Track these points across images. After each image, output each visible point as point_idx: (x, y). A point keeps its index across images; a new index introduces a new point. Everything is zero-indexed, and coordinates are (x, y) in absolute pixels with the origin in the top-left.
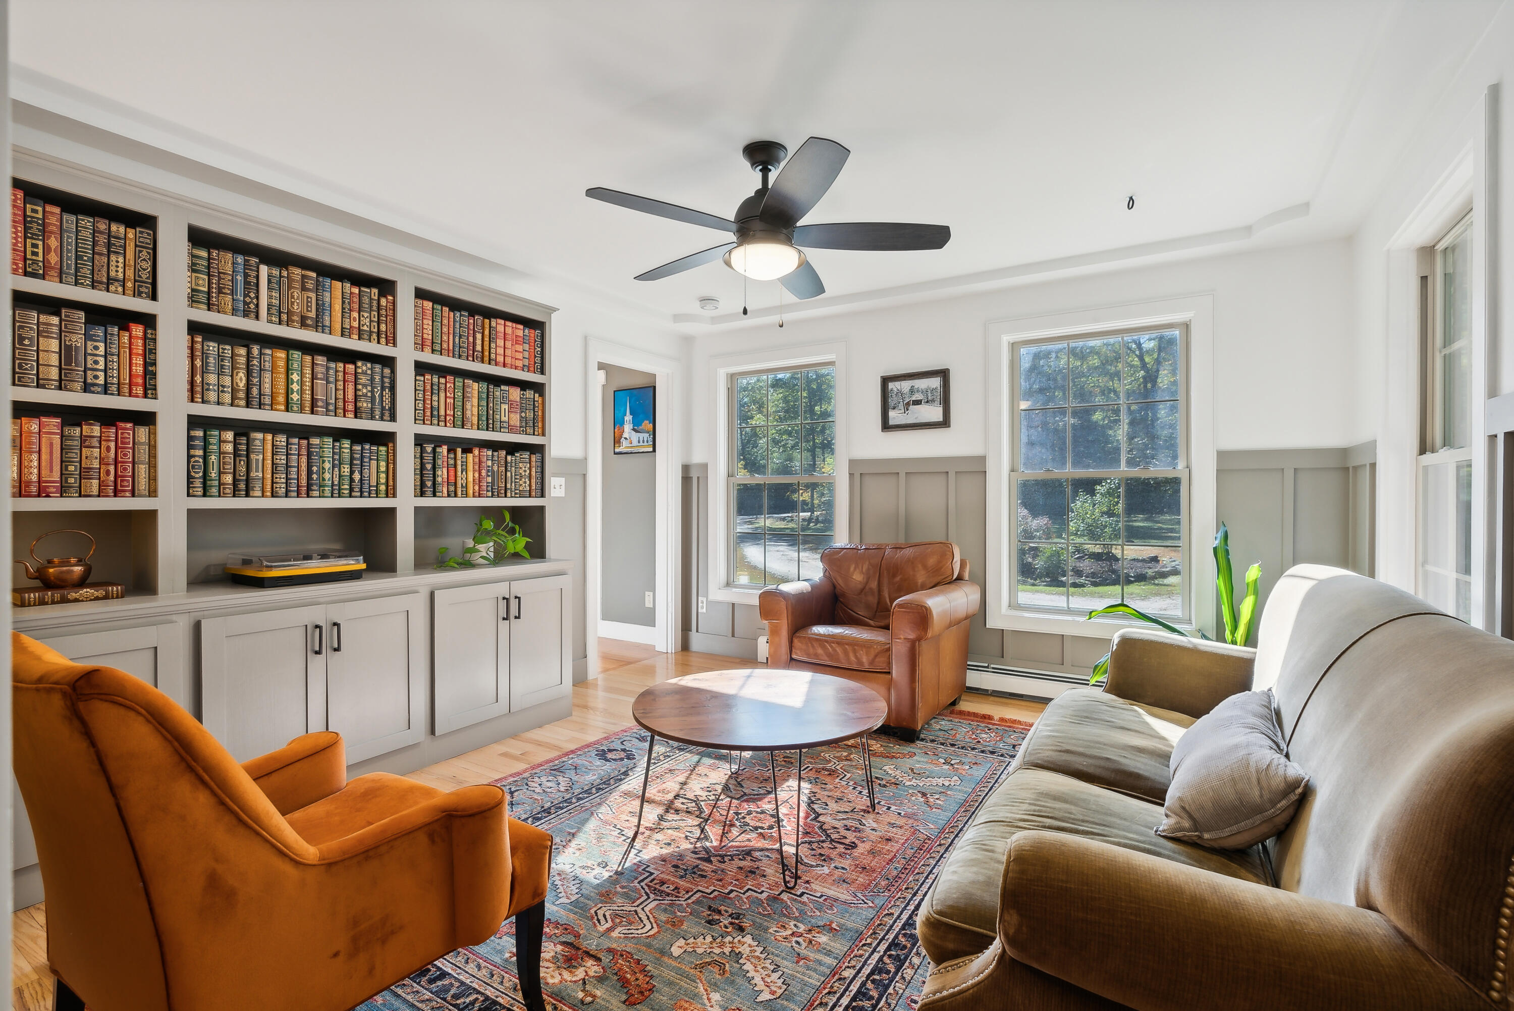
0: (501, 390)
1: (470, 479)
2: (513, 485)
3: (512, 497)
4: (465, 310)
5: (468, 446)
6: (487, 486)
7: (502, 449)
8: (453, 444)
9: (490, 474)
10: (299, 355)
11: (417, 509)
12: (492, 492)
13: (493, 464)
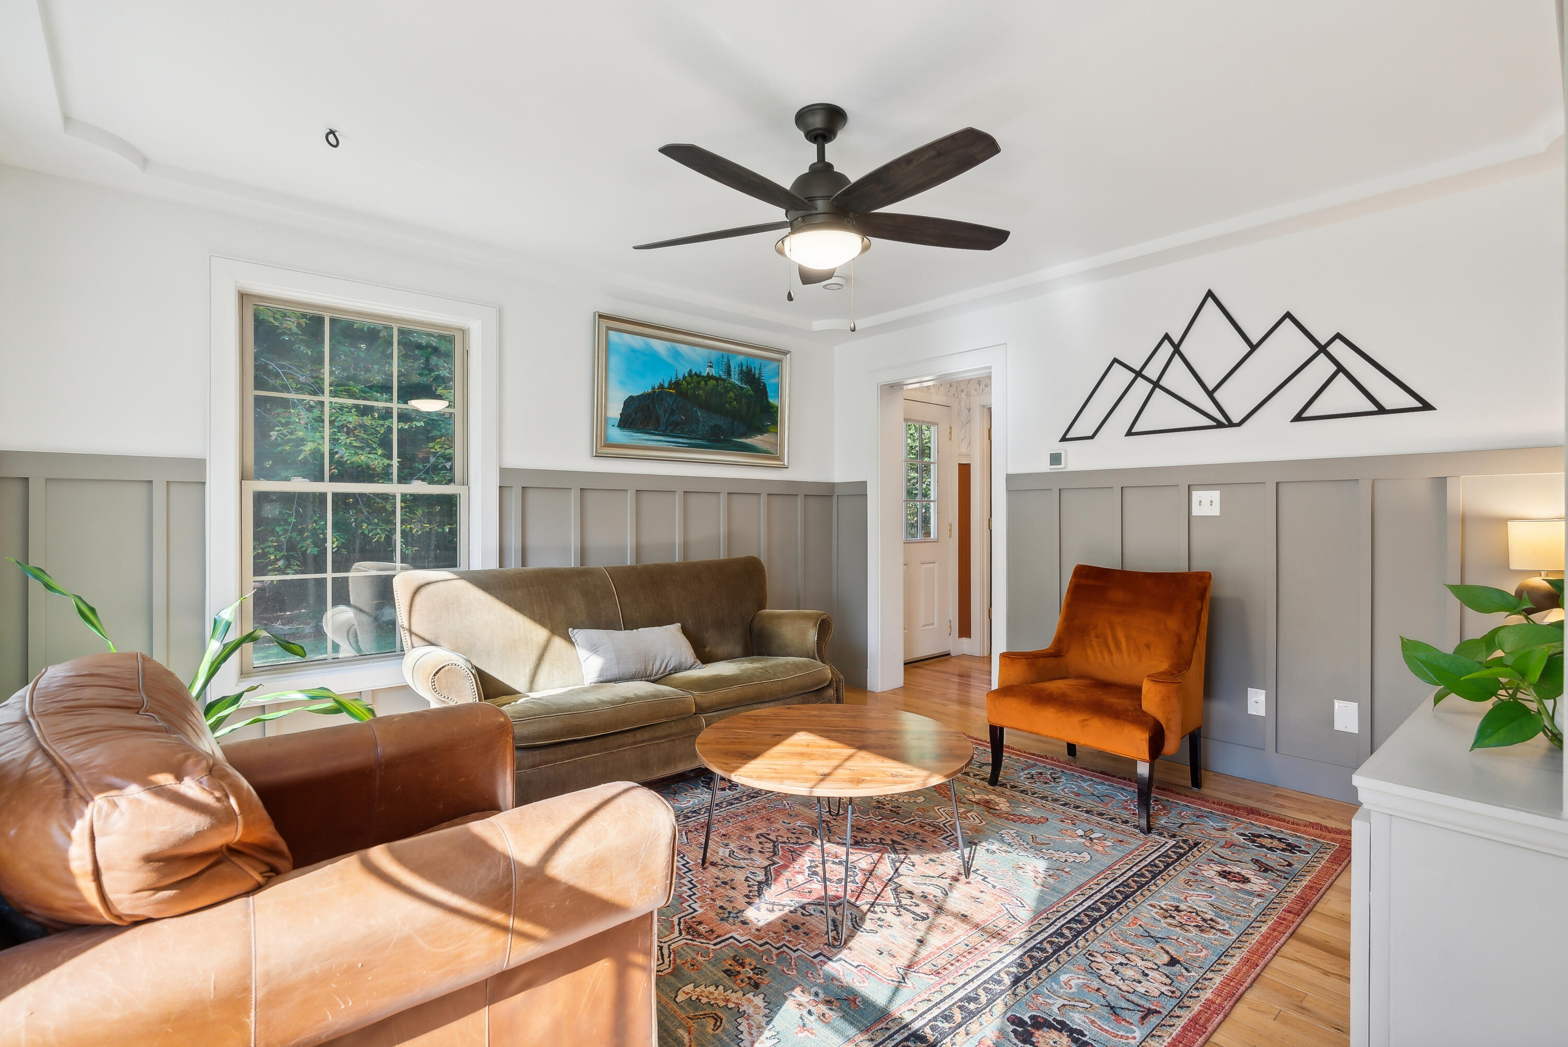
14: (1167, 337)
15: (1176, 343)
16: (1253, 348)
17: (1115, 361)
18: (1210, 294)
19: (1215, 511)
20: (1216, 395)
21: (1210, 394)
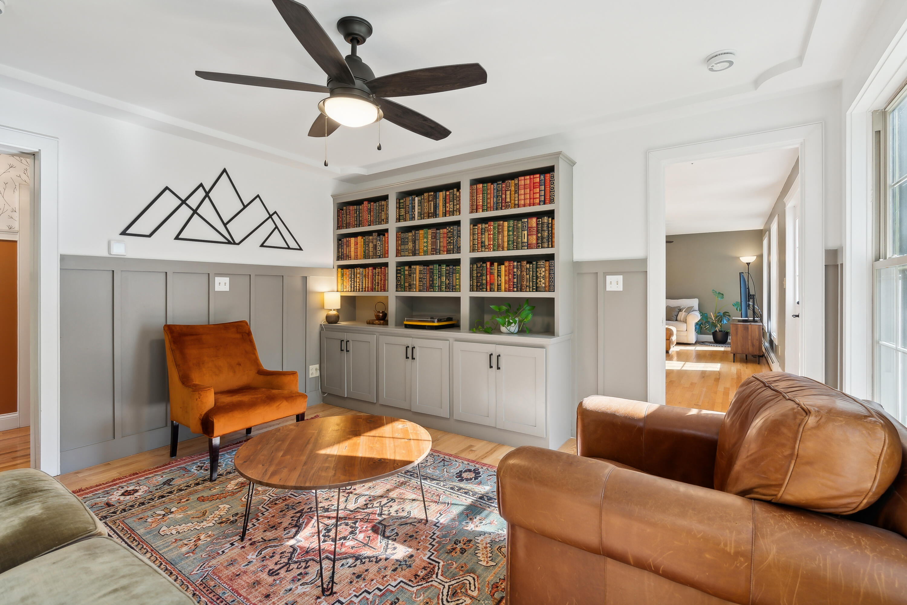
0: (522, 222)
1: (503, 280)
2: (531, 283)
3: (530, 291)
4: (499, 181)
5: (501, 261)
6: (514, 285)
7: (524, 260)
8: (492, 260)
9: (515, 277)
10: (426, 230)
11: (471, 298)
12: (517, 288)
13: (517, 271)
14: (201, 185)
15: (207, 191)
16: (245, 207)
17: (167, 188)
18: (225, 171)
19: (227, 288)
20: (227, 226)
21: (225, 225)
